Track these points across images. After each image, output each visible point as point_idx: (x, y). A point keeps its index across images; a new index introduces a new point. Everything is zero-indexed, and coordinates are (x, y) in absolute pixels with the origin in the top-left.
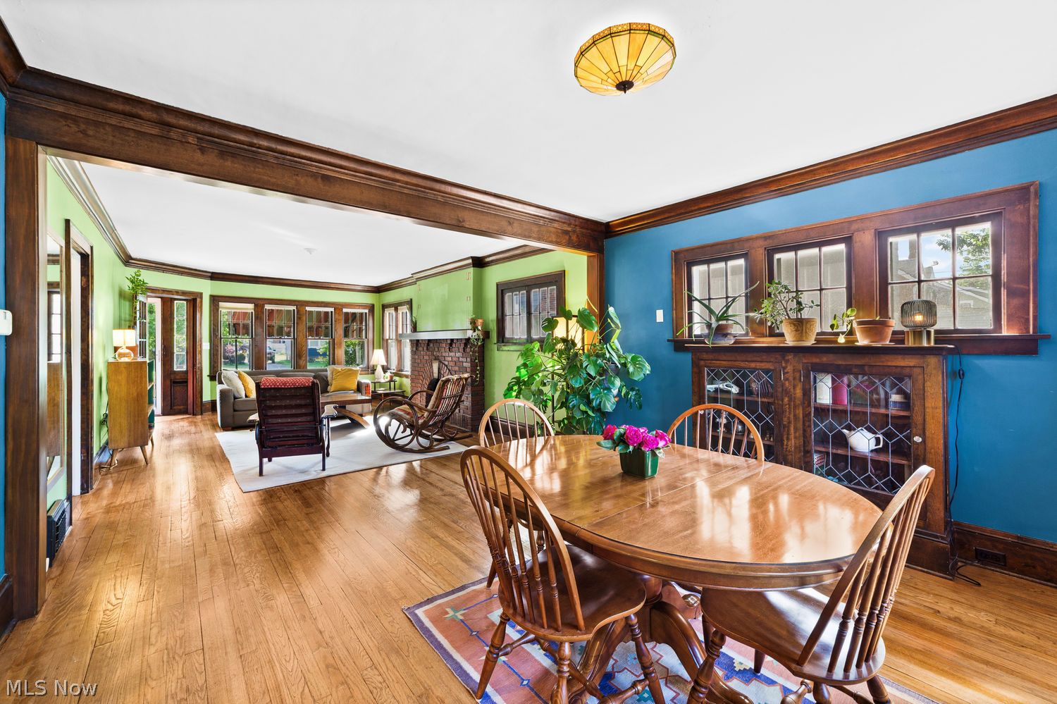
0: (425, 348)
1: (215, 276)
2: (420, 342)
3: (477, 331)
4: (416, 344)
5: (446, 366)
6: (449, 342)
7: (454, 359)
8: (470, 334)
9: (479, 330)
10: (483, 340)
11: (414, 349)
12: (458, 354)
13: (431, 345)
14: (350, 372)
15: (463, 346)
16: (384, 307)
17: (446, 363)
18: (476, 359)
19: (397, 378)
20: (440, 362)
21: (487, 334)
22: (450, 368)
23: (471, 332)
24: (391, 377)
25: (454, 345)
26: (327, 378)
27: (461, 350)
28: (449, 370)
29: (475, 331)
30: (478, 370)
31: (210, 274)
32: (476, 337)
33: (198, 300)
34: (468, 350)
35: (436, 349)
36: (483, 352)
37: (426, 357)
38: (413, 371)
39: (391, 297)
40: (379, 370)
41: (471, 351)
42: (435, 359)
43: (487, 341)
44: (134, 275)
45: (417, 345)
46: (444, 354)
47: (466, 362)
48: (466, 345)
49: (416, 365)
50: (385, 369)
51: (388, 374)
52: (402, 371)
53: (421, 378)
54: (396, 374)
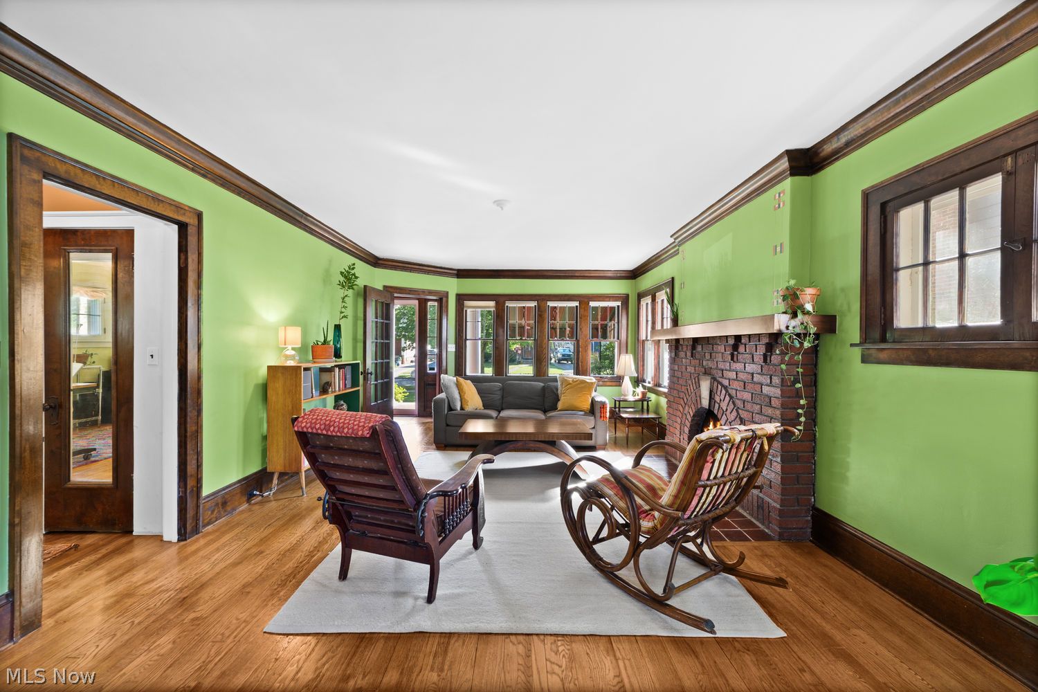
0: (689, 354)
1: (463, 274)
2: (681, 342)
3: (800, 316)
4: (676, 345)
5: (726, 388)
6: (731, 342)
7: (742, 376)
8: (781, 322)
9: (805, 313)
10: (817, 336)
11: (673, 354)
12: (750, 368)
13: (699, 348)
14: (583, 385)
15: (762, 350)
16: (640, 296)
17: (726, 382)
18: (796, 381)
19: (652, 396)
20: (714, 379)
21: (828, 324)
22: (733, 393)
23: (786, 318)
24: (644, 394)
25: (741, 349)
26: (557, 390)
27: (758, 357)
28: (731, 397)
29: (794, 315)
30: (802, 407)
31: (455, 272)
32: (798, 330)
33: (444, 299)
34: (775, 359)
35: (708, 356)
36: (816, 365)
37: (690, 369)
38: (670, 388)
39: (648, 281)
40: (627, 383)
41: (782, 362)
42: (705, 373)
43: (827, 339)
44: (347, 269)
45: (677, 348)
46: (721, 366)
47: (770, 385)
48: (770, 348)
49: (675, 379)
50: (637, 381)
51: (640, 390)
52: (659, 386)
53: (682, 403)
54: (651, 390)
